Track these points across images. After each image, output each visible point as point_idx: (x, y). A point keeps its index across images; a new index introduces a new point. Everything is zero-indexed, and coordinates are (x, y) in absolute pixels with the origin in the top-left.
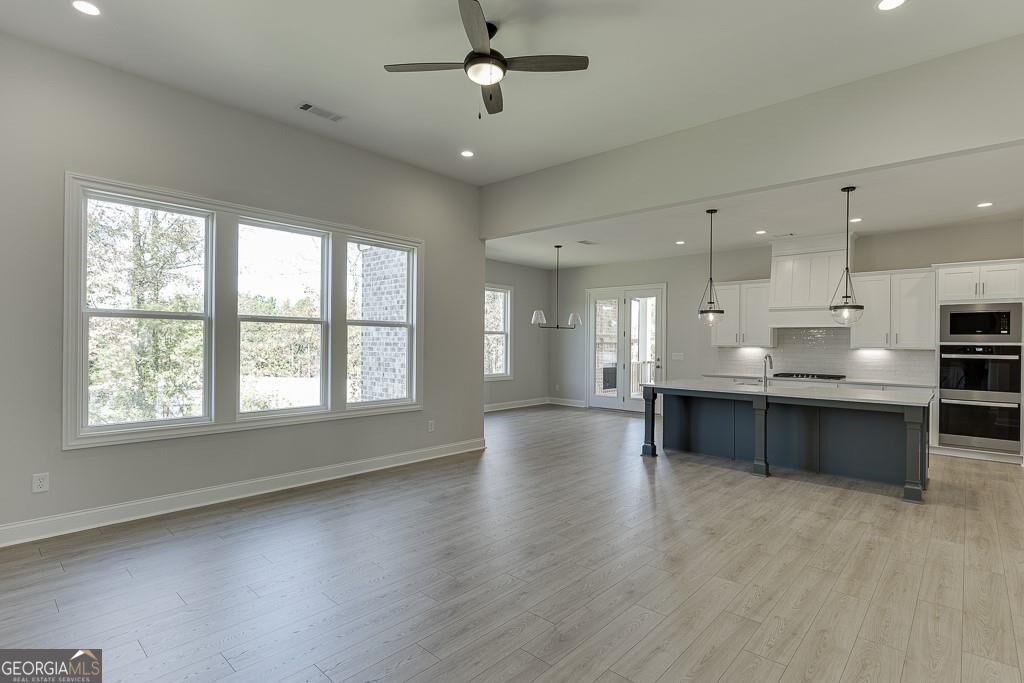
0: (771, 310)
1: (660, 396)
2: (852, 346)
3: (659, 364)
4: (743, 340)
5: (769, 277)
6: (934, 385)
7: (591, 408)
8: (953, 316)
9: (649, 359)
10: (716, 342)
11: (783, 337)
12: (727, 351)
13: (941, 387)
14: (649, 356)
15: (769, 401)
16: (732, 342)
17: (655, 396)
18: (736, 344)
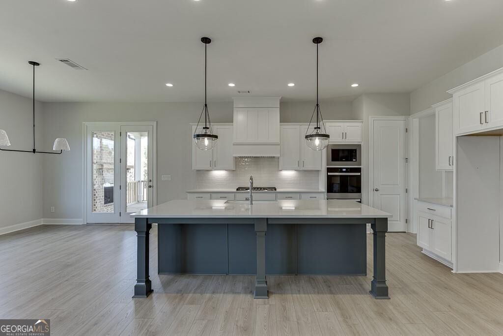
0: (234, 144)
1: (155, 226)
2: (280, 169)
3: (151, 184)
4: (215, 166)
5: (233, 122)
6: (324, 191)
7: (88, 225)
8: (333, 151)
9: (142, 179)
10: (196, 166)
11: (238, 164)
12: (202, 173)
13: (328, 192)
14: (143, 177)
15: (269, 223)
16: (207, 167)
17: (149, 227)
18: (211, 168)
